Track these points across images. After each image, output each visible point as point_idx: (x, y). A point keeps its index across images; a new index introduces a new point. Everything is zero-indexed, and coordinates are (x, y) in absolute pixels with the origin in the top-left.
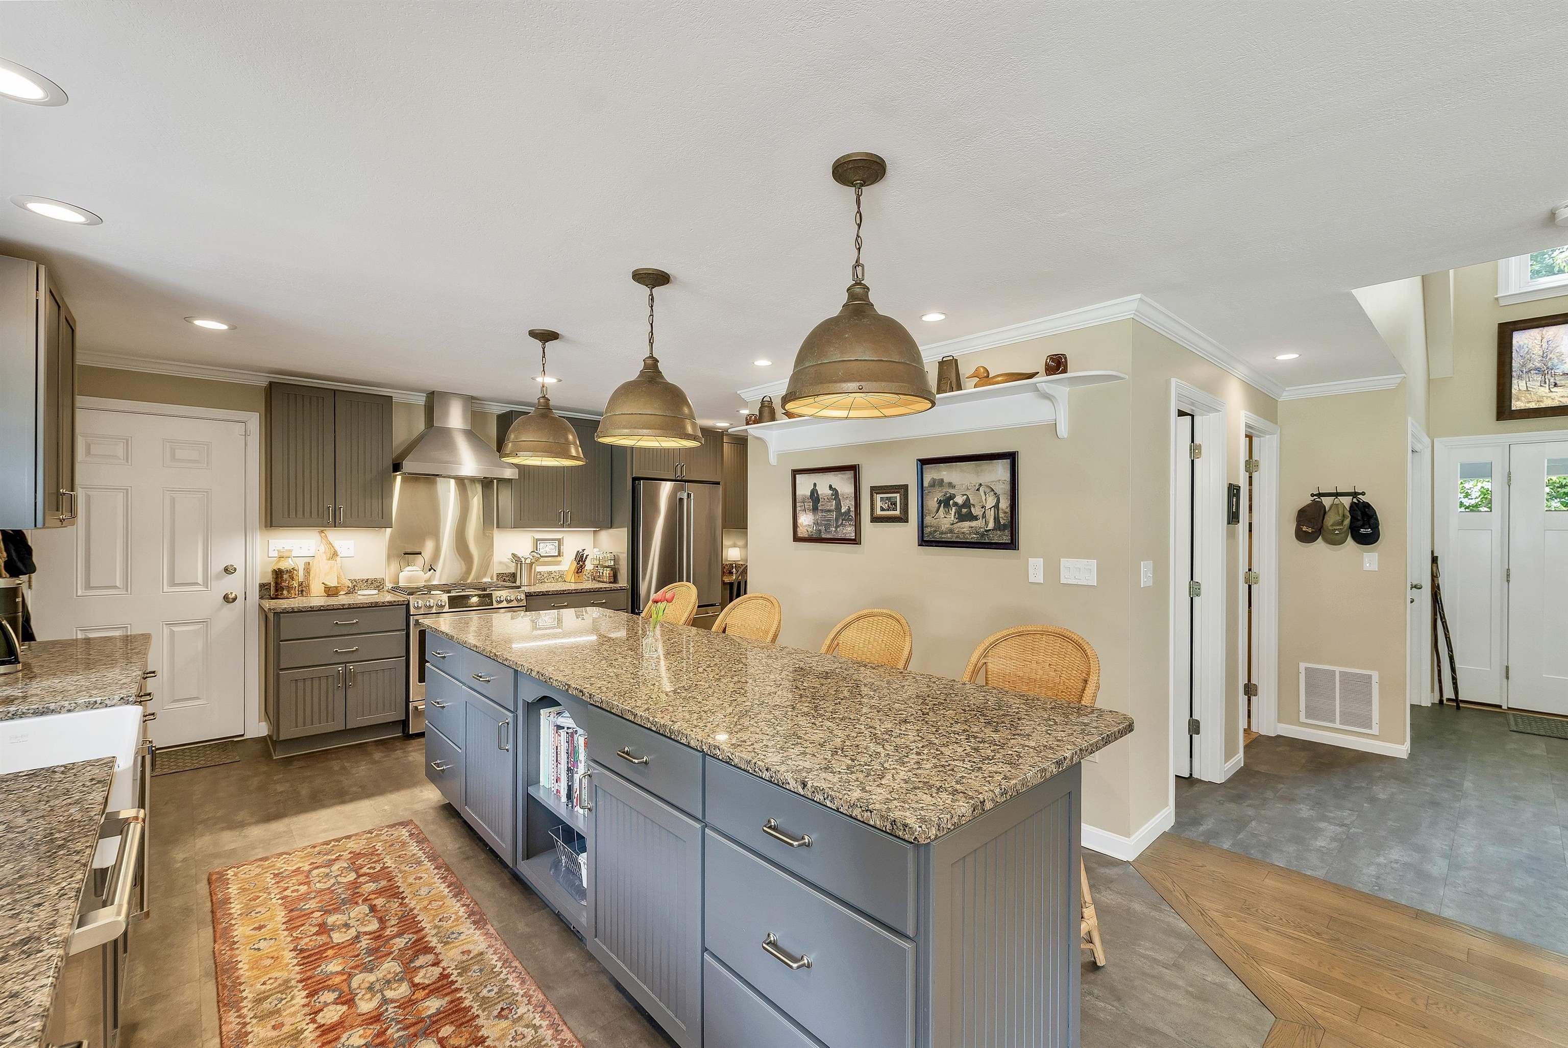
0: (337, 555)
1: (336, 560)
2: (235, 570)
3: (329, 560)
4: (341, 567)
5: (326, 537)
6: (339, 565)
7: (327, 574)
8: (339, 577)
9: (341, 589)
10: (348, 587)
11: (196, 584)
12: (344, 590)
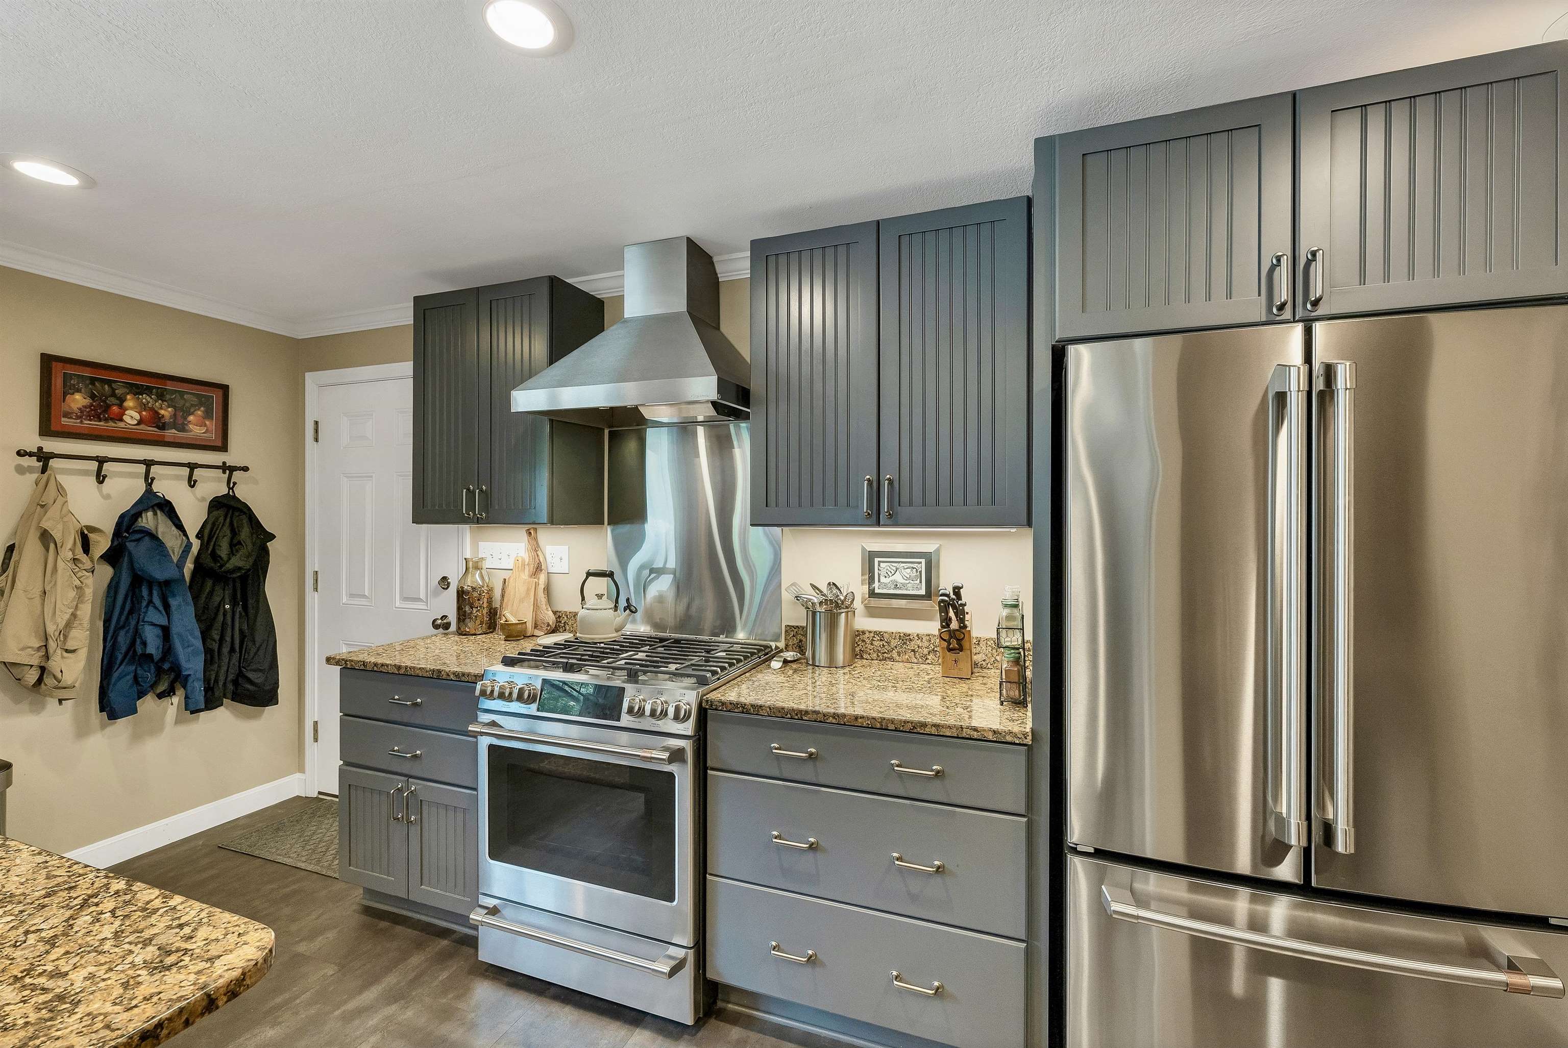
0: (542, 570)
1: (539, 578)
2: (449, 584)
3: (530, 576)
4: (548, 590)
5: (536, 539)
6: (542, 586)
7: (522, 601)
8: (536, 606)
9: (536, 626)
10: (548, 625)
11: (419, 600)
12: (541, 629)
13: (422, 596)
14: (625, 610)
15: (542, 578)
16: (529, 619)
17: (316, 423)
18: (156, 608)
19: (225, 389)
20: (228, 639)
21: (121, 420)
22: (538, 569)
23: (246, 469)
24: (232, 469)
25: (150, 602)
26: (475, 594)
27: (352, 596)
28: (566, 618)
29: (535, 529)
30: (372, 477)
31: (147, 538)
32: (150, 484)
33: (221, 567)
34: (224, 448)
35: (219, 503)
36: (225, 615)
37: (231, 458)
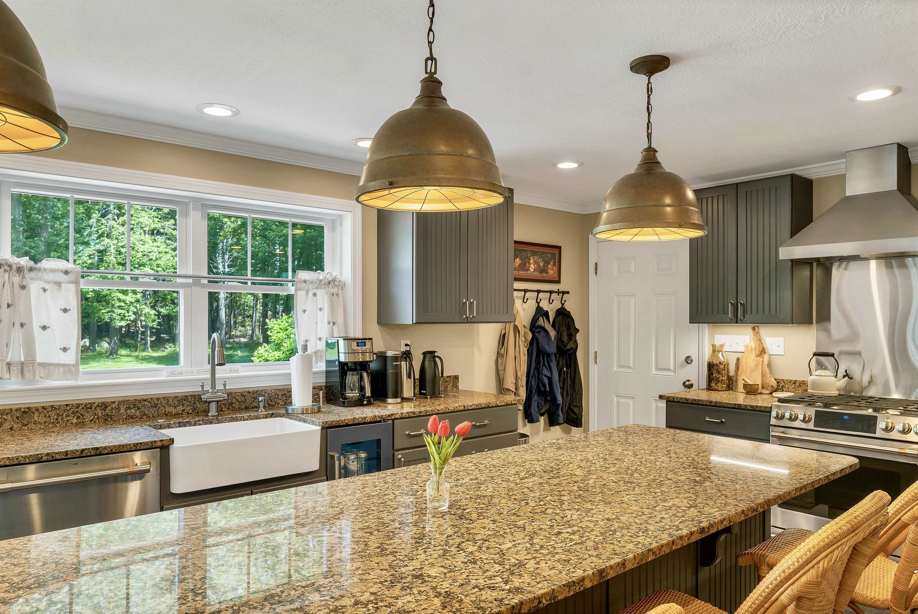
0: (765, 353)
1: (763, 358)
2: (692, 361)
3: (757, 356)
4: (769, 365)
5: (758, 333)
6: (766, 363)
7: (752, 371)
8: (763, 375)
9: (763, 388)
10: (772, 387)
11: (669, 370)
12: (767, 389)
13: (672, 367)
14: (844, 377)
15: (766, 357)
16: (759, 382)
17: (596, 264)
18: (546, 367)
19: (559, 248)
20: (566, 387)
21: (529, 270)
22: (763, 351)
23: (568, 293)
24: (564, 293)
25: (544, 364)
26: (722, 366)
27: (620, 366)
28: (783, 383)
29: (758, 327)
30: (635, 295)
31: (542, 331)
32: (538, 303)
33: (565, 347)
34: (558, 282)
35: (559, 312)
36: (564, 374)
37: (562, 287)
